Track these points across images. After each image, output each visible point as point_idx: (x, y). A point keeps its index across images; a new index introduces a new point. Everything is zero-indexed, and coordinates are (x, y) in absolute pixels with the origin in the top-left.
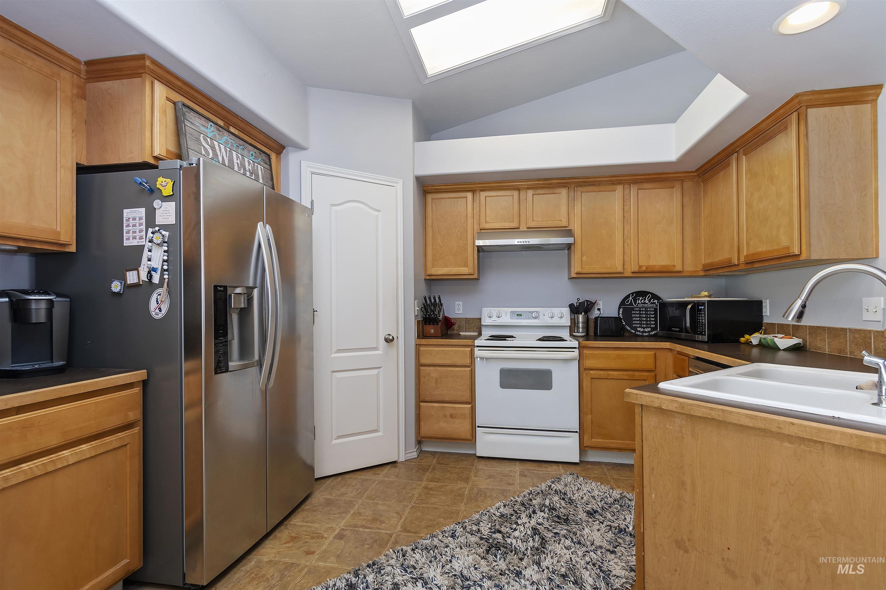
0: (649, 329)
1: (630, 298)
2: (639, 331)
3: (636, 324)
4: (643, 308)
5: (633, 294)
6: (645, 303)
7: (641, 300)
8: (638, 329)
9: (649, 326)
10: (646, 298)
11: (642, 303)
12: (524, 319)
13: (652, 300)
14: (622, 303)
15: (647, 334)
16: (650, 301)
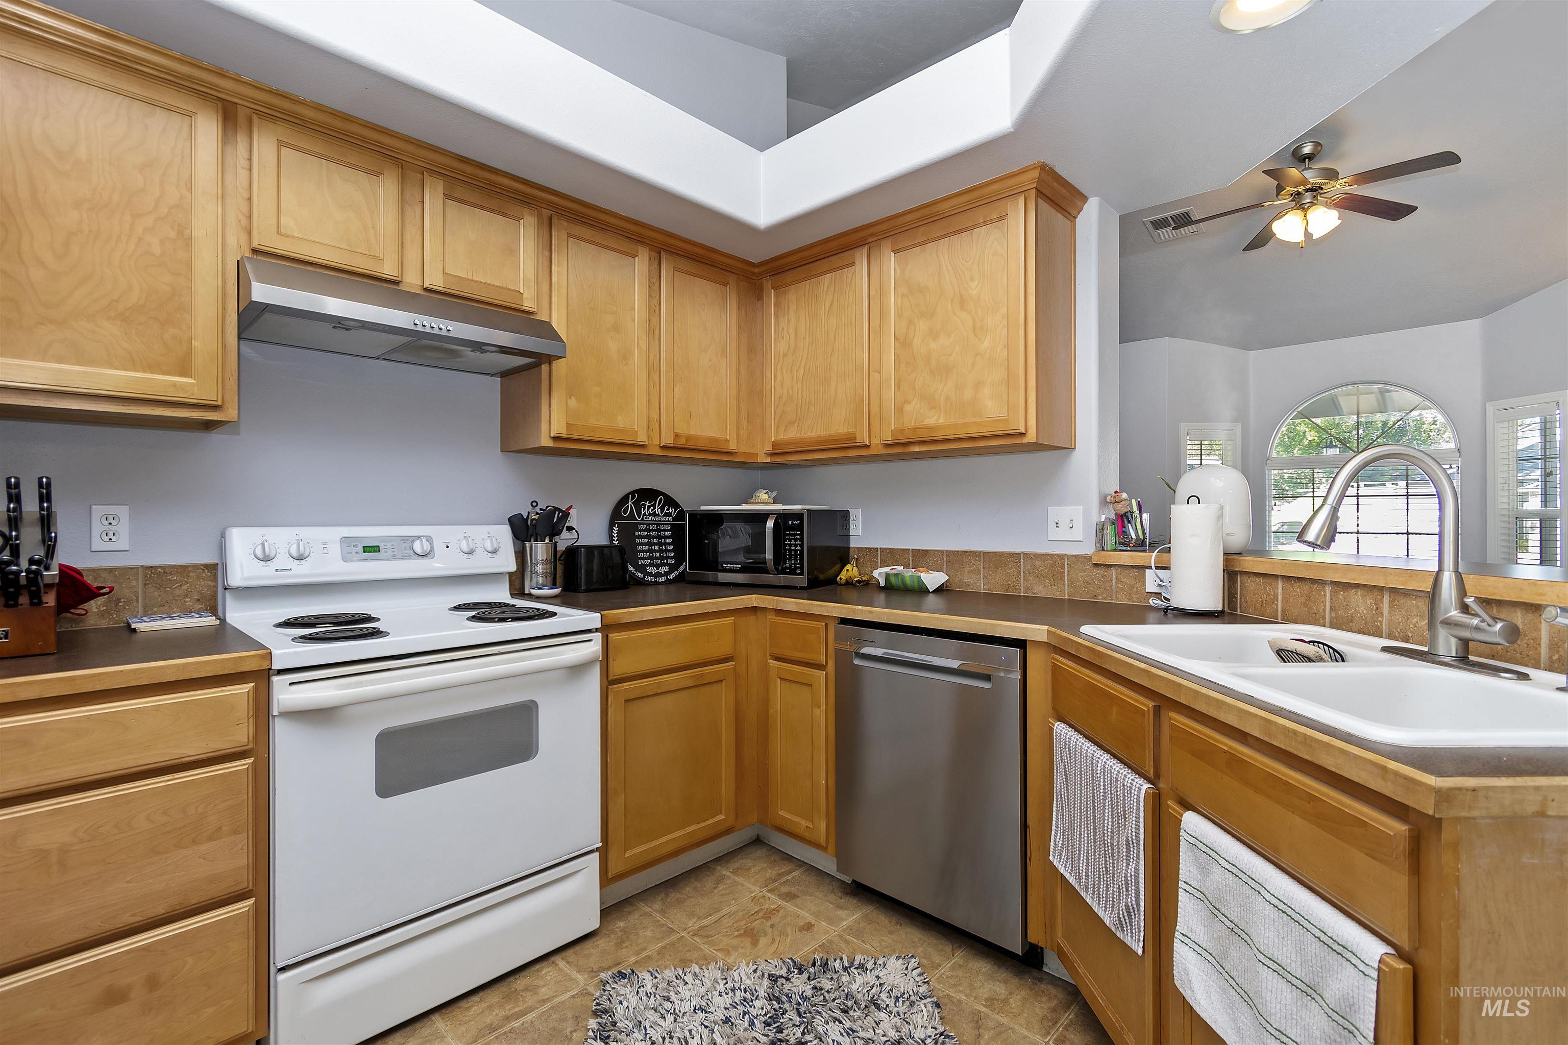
0: (666, 569)
1: (630, 504)
2: (650, 574)
3: (644, 558)
4: (652, 524)
5: (632, 493)
6: (655, 514)
7: (649, 507)
8: (649, 569)
9: (665, 561)
10: (655, 503)
11: (650, 515)
12: (388, 559)
13: (666, 507)
14: (615, 515)
15: (663, 579)
16: (662, 509)
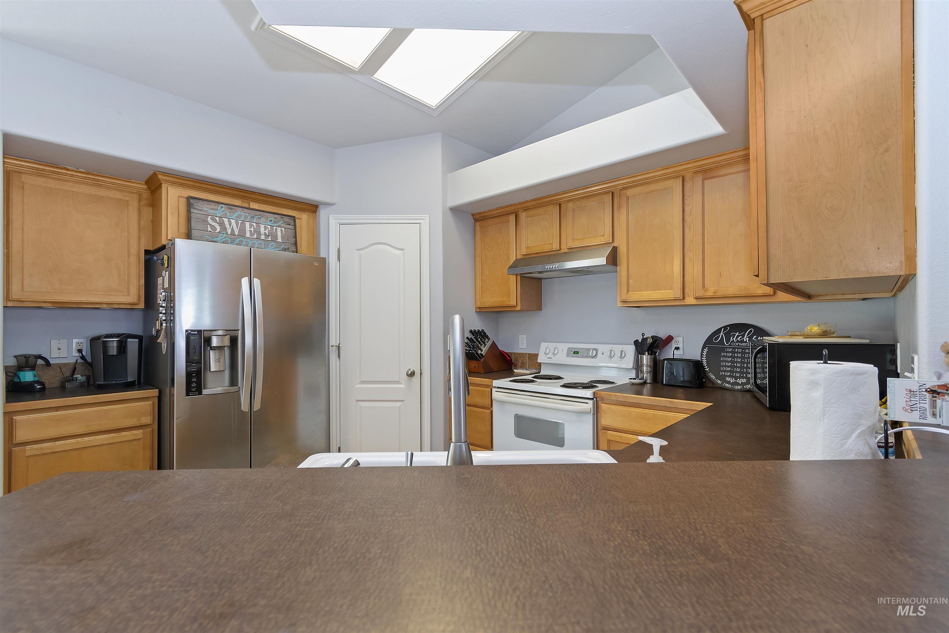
0: (744, 381)
1: (721, 334)
2: (729, 382)
3: (725, 371)
4: (738, 348)
5: (725, 328)
6: (742, 341)
7: (738, 336)
8: (728, 379)
9: (745, 375)
10: (744, 334)
11: (738, 341)
12: (580, 357)
13: (755, 337)
14: (709, 341)
15: (739, 387)
16: (750, 338)
